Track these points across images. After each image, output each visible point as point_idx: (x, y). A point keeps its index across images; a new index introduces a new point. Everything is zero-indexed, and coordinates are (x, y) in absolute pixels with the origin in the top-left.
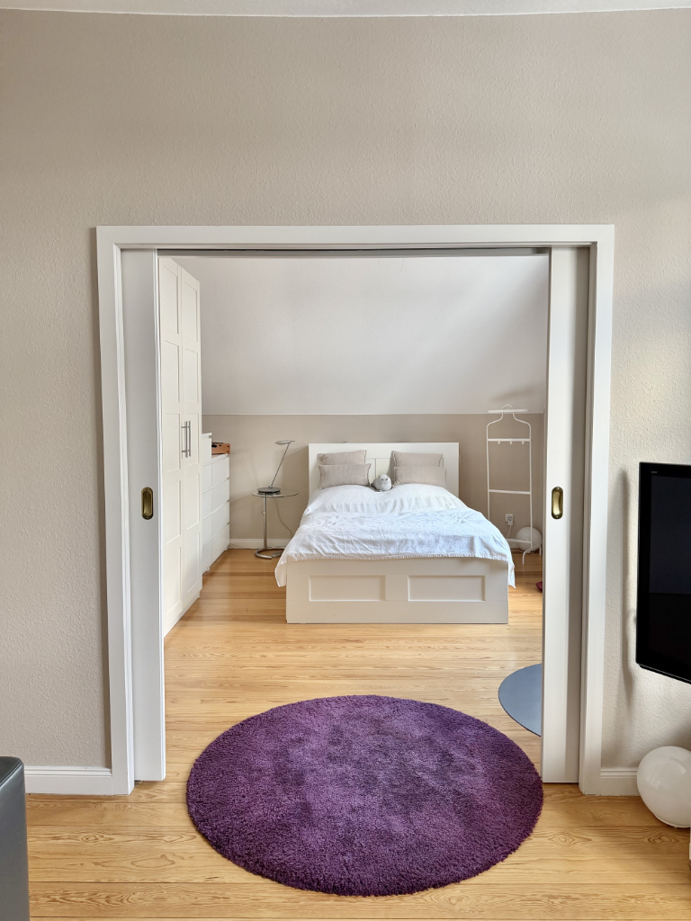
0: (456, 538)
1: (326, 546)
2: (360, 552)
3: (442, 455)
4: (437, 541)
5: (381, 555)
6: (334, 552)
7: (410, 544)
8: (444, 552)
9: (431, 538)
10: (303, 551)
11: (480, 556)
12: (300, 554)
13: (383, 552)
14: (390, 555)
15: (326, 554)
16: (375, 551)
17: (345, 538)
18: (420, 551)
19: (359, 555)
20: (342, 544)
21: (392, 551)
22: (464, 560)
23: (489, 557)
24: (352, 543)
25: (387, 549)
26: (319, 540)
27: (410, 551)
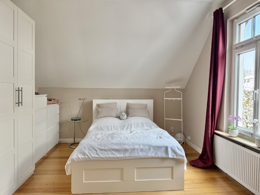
0: (159, 147)
1: (93, 153)
2: (111, 156)
3: (147, 104)
4: (150, 149)
5: (122, 157)
6: (97, 156)
7: (136, 151)
8: (153, 155)
9: (147, 147)
10: (80, 156)
11: (171, 157)
12: (79, 158)
13: (122, 156)
14: (126, 157)
15: (93, 157)
16: (118, 155)
17: (103, 148)
18: (141, 154)
19: (110, 158)
20: (101, 152)
21: (127, 155)
22: (163, 159)
23: (175, 157)
24: (106, 151)
25: (124, 154)
26: (89, 150)
27: (136, 155)
